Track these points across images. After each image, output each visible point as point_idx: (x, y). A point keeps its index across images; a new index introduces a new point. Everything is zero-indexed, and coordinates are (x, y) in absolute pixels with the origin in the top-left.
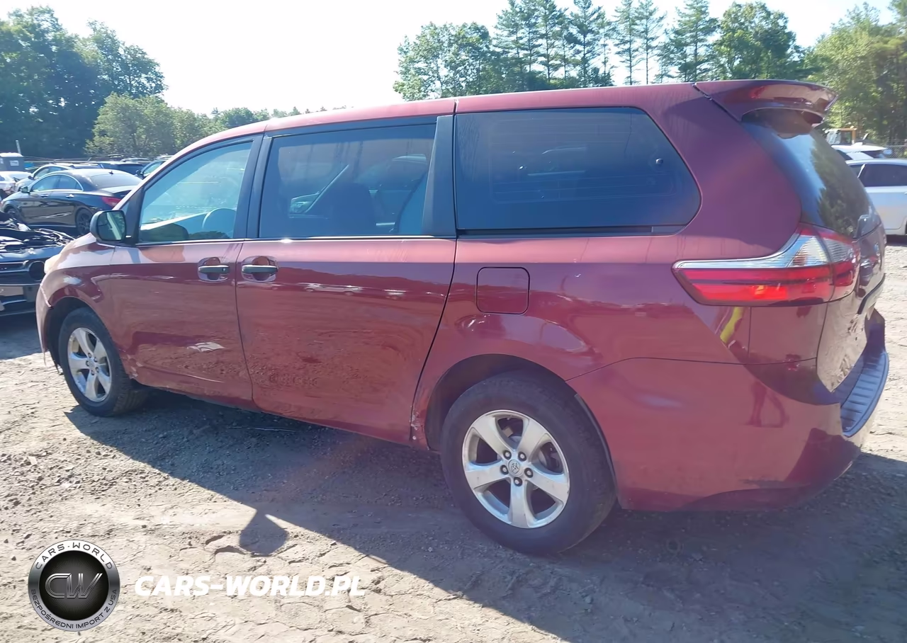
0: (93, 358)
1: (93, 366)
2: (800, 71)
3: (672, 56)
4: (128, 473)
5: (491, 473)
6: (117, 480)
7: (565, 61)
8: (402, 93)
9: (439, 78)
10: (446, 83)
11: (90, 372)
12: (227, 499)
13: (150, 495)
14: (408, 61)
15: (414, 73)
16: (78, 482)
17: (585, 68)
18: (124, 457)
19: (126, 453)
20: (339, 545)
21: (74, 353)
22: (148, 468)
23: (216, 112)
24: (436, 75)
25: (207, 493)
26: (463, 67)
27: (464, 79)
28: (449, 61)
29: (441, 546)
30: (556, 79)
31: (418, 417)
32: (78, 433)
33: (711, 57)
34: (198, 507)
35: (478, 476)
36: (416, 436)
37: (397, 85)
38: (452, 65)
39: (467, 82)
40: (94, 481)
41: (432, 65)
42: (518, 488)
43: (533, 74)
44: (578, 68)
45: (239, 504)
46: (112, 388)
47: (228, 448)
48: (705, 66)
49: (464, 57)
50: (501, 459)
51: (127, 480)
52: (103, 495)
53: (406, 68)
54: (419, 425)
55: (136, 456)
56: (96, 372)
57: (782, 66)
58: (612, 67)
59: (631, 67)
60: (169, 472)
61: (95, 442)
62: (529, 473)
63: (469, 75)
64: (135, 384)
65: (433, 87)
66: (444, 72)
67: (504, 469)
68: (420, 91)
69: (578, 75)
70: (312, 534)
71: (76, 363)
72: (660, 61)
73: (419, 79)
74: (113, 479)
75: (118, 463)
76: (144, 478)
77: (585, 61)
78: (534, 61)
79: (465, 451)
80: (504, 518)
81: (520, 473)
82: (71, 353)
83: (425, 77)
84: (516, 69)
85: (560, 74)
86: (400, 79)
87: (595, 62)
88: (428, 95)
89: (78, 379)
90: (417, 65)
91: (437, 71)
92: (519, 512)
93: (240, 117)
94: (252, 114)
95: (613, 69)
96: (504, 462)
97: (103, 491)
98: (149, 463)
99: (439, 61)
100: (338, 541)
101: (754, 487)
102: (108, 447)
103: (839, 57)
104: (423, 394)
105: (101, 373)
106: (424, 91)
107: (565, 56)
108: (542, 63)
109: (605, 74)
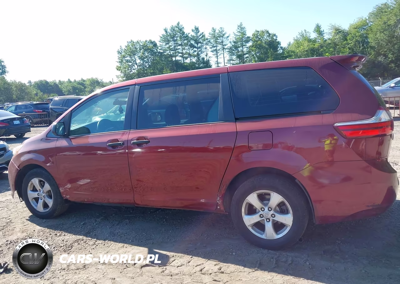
0: (42, 192)
1: (41, 195)
2: (284, 57)
3: (233, 52)
4: (77, 241)
5: (255, 218)
6: (73, 245)
7: (190, 55)
8: (120, 71)
9: (136, 64)
10: (140, 66)
11: (40, 198)
12: (131, 246)
13: (93, 249)
14: (122, 57)
15: (125, 62)
16: (54, 248)
17: (198, 58)
18: (69, 235)
19: (70, 233)
20: (194, 257)
21: (31, 190)
22: (85, 238)
23: (30, 82)
24: (135, 63)
25: (121, 245)
26: (146, 59)
27: (147, 64)
28: (141, 56)
29: (238, 252)
30: (187, 63)
31: (220, 198)
32: (38, 228)
33: (249, 52)
34: (119, 251)
35: (249, 220)
36: (219, 206)
37: (117, 68)
38: (141, 58)
39: (149, 65)
40: (61, 246)
41: (133, 58)
42: (268, 223)
43: (177, 61)
44: (196, 58)
45: (138, 247)
46: (54, 204)
47: (117, 225)
48: (247, 56)
49: (147, 55)
50: (259, 211)
51: (78, 244)
52: (70, 252)
53: (121, 60)
54: (221, 201)
55: (76, 233)
56: (43, 198)
57: (276, 55)
58: (210, 57)
59: (217, 57)
60: (96, 238)
61: (51, 230)
62: (273, 216)
63: (150, 62)
64: (67, 201)
65: (134, 68)
66: (138, 61)
67: (262, 216)
68: (128, 70)
69: (196, 61)
70: (180, 255)
71: (31, 195)
72: (229, 54)
73: (128, 65)
74: (71, 244)
75: (68, 237)
76: (86, 242)
77: (198, 55)
78: (177, 56)
79: (243, 210)
80: (263, 237)
81: (269, 216)
82: (29, 190)
83: (130, 64)
84: (170, 59)
85: (188, 61)
86: (119, 64)
87: (203, 56)
88: (132, 71)
89: (33, 202)
90: (126, 59)
91: (135, 61)
92: (270, 233)
93: (43, 84)
94: (49, 83)
95: (210, 58)
96: (261, 212)
97: (69, 250)
98: (84, 235)
99: (136, 57)
100: (192, 256)
101: (371, 208)
102: (59, 231)
103: (298, 51)
104: (223, 188)
105: (46, 198)
106: (130, 70)
107: (190, 53)
108: (180, 56)
109: (207, 60)
